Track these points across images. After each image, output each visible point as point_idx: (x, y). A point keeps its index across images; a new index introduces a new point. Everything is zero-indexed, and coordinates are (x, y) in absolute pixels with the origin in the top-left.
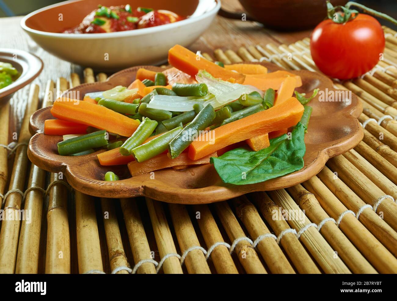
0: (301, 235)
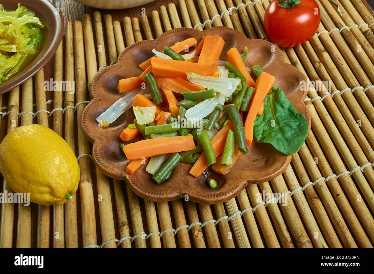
0: (230, 219)
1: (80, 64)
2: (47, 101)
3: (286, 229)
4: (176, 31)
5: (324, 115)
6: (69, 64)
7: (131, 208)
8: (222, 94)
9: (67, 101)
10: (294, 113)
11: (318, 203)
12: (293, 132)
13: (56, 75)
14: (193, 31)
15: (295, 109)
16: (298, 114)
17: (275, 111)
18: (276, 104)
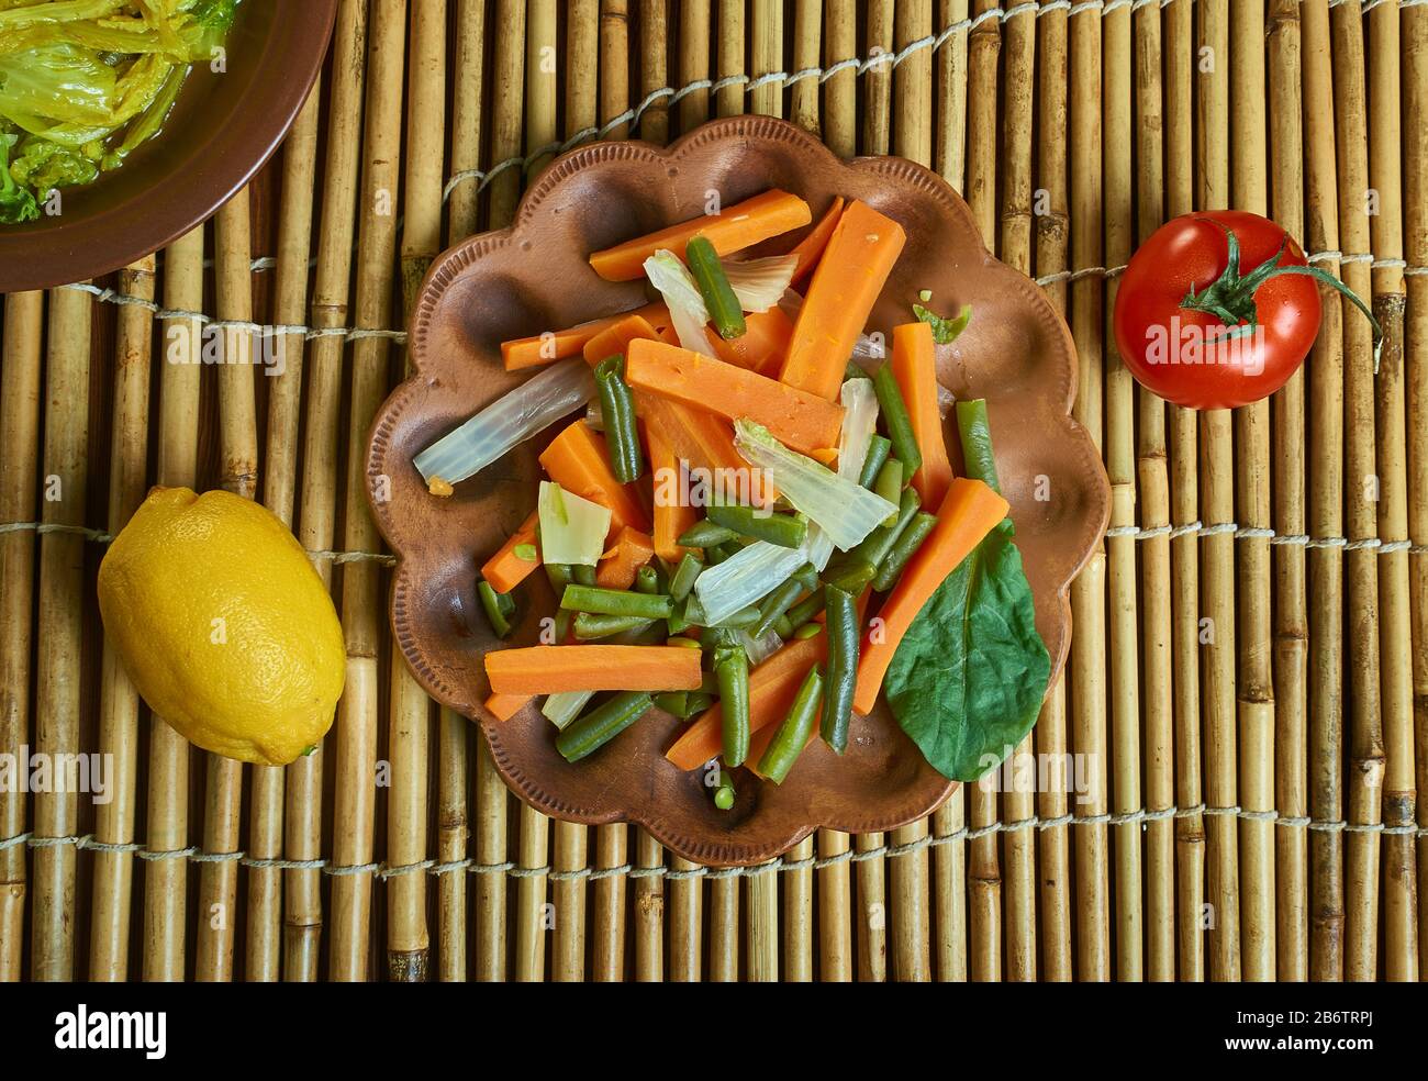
1: (383, 139)
2: (254, 257)
3: (883, 949)
4: (750, 129)
5: (1121, 605)
6: (344, 120)
7: (483, 777)
8: (826, 535)
9: (322, 302)
10: (1024, 634)
11: (992, 895)
12: (1000, 695)
13: (294, 163)
14: (813, 151)
15: (1032, 618)
16: (1033, 641)
17: (974, 600)
18: (985, 579)
